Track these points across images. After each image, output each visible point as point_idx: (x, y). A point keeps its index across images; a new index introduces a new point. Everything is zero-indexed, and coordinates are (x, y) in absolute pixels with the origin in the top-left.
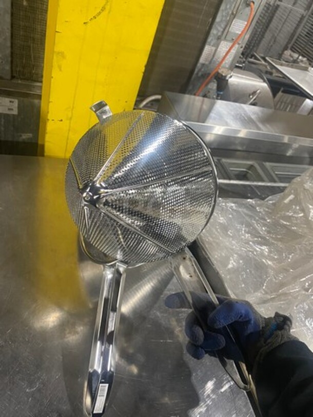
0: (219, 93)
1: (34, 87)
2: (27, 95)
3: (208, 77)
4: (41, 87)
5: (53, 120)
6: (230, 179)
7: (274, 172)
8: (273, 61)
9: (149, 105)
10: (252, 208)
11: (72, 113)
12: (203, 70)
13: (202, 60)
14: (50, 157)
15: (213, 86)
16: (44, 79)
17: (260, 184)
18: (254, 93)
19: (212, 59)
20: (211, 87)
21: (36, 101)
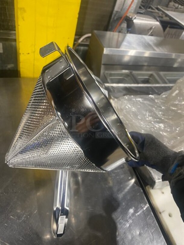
0: (128, 29)
1: (11, 34)
2: (7, 40)
3: (120, 19)
5: (23, 54)
6: (138, 83)
7: (166, 78)
8: (162, 8)
10: (152, 100)
12: (117, 15)
13: (116, 9)
14: (24, 78)
15: (124, 25)
17: (157, 85)
18: (151, 28)
19: (123, 7)
20: (123, 27)
21: (13, 43)
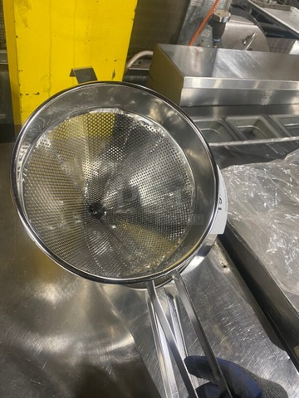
0: (215, 40)
4: (6, 55)
5: (27, 95)
7: (283, 125)
9: (137, 64)
11: (50, 83)
12: (194, 14)
15: (207, 33)
16: (8, 44)
20: (205, 35)
21: (3, 73)
